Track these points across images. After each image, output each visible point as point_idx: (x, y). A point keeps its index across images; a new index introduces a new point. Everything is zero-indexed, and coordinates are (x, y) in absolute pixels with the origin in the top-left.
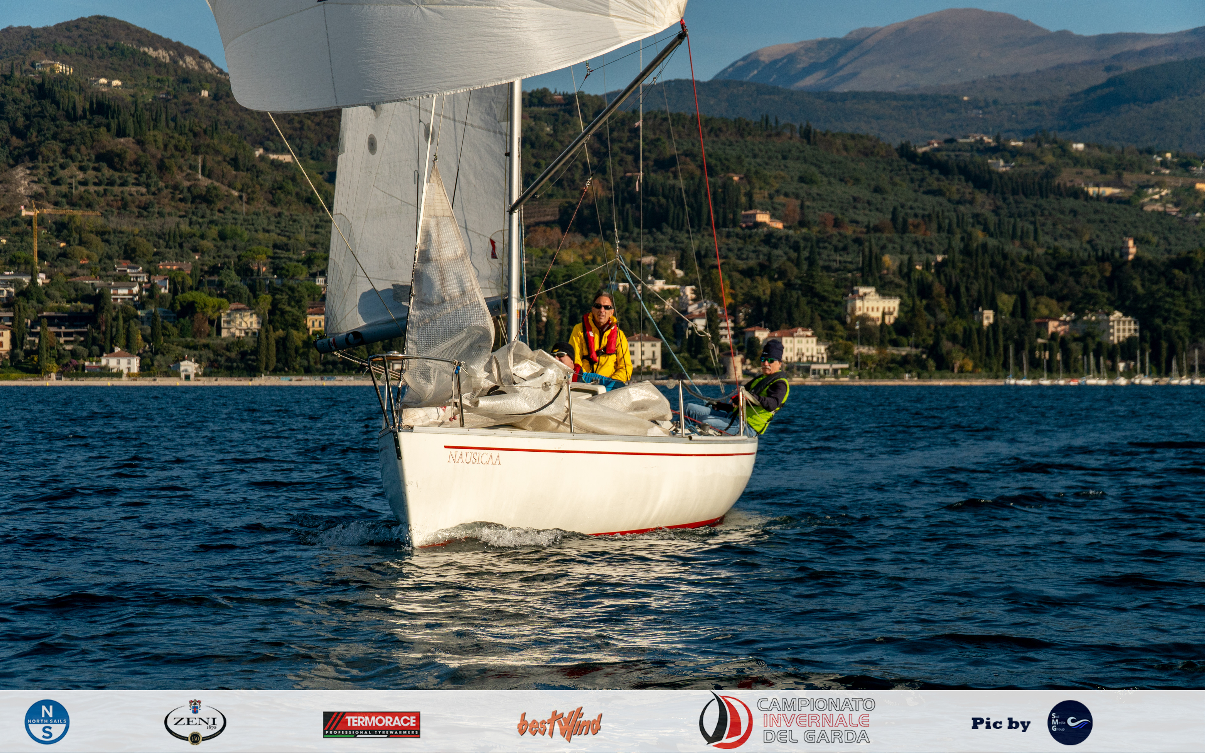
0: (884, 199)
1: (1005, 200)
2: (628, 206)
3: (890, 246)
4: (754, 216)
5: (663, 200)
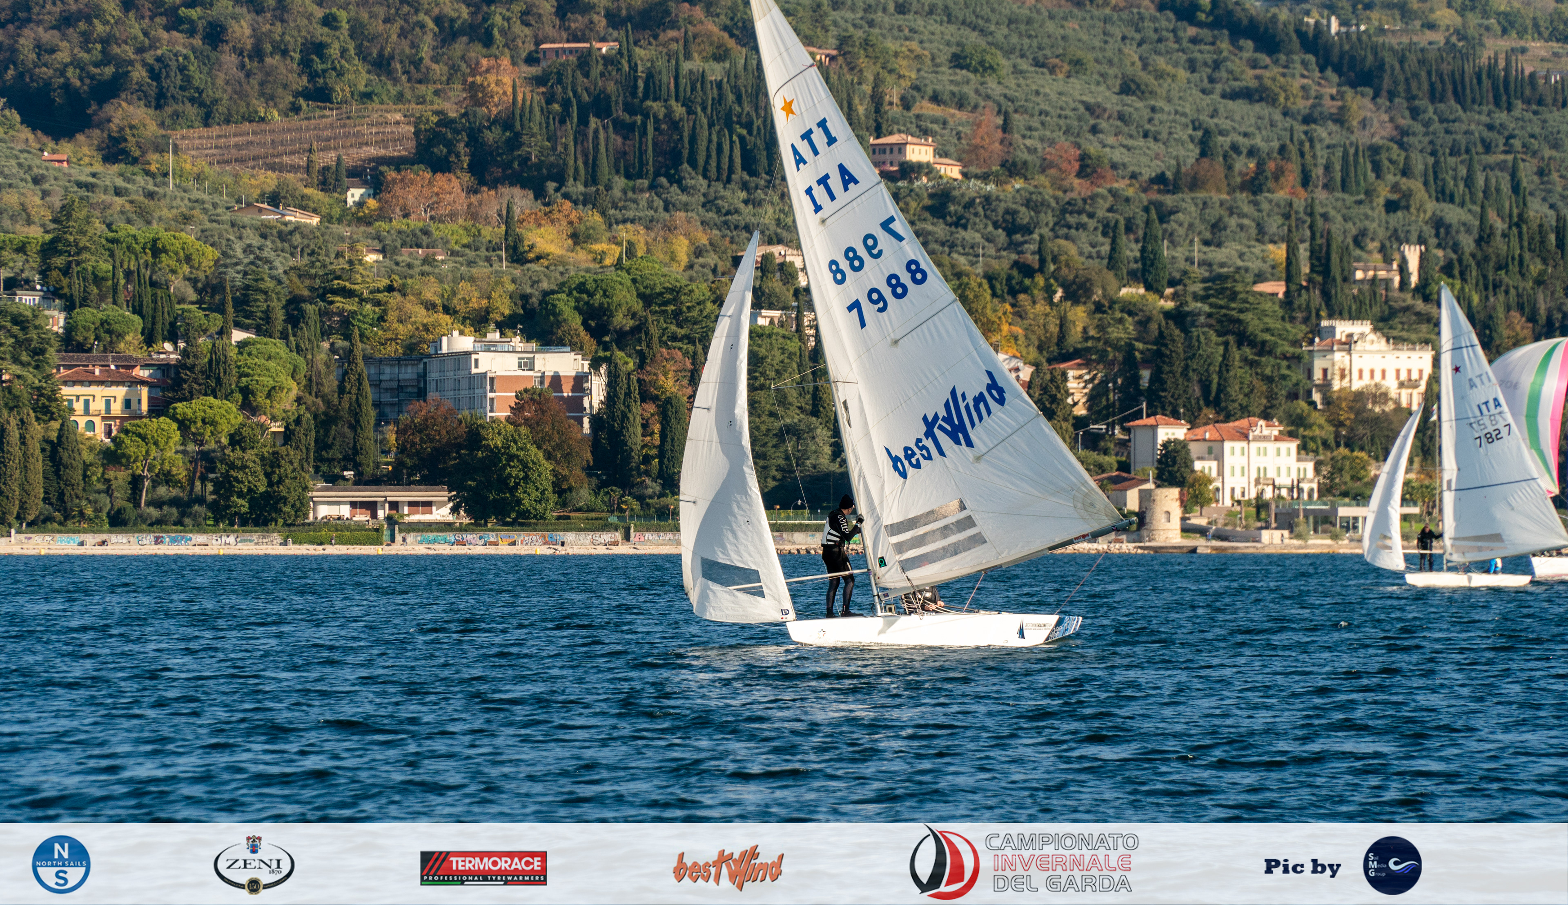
0: (1153, 109)
1: (1415, 113)
2: (594, 122)
3: (1233, 222)
4: (901, 148)
5: (679, 110)
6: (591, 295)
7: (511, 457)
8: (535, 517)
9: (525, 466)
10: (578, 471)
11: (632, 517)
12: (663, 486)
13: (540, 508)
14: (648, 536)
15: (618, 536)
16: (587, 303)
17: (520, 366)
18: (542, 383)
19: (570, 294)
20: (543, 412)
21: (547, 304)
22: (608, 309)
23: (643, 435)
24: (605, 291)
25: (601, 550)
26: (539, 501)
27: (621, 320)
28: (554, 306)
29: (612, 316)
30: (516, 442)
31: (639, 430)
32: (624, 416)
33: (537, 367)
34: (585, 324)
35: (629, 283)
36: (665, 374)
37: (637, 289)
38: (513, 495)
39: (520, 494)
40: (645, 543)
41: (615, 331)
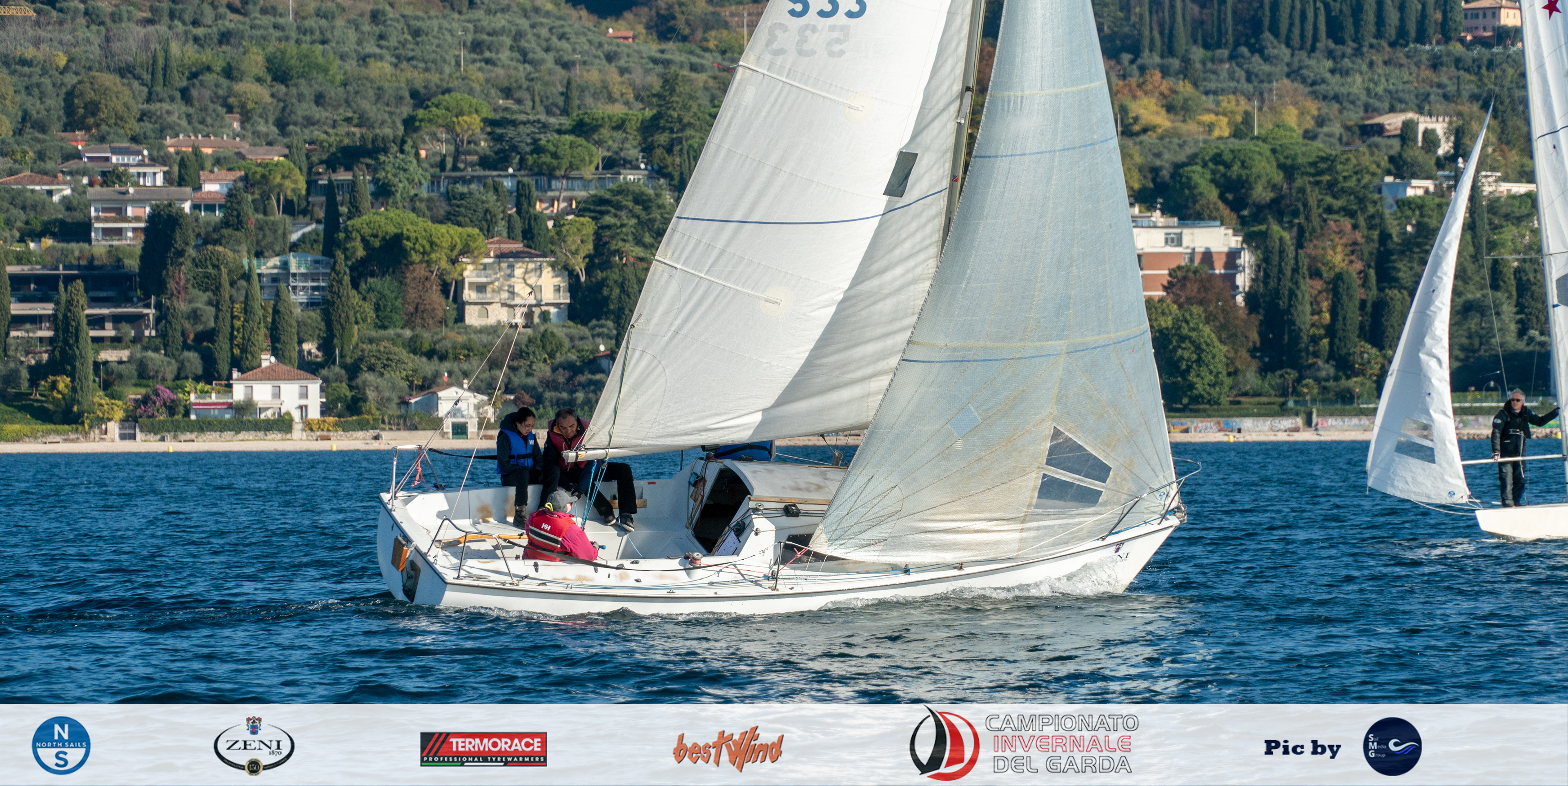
4: (1495, 12)
6: (1228, 166)
7: (1183, 339)
8: (1209, 402)
9: (1198, 348)
10: (1244, 353)
11: (1314, 401)
12: (1337, 368)
13: (1215, 392)
14: (1331, 421)
15: (1299, 421)
16: (1224, 175)
17: (1166, 242)
18: (1192, 260)
19: (1205, 165)
20: (1206, 289)
21: (1181, 176)
22: (1247, 181)
23: (1312, 314)
24: (1243, 162)
25: (1282, 437)
26: (1213, 385)
27: (1261, 193)
28: (1189, 178)
29: (1251, 188)
30: (1187, 322)
31: (1308, 309)
32: (1292, 294)
33: (1185, 242)
34: (1222, 197)
35: (1268, 153)
36: (1334, 248)
37: (1277, 160)
38: (1185, 379)
39: (1192, 377)
40: (1327, 429)
41: (1254, 204)
